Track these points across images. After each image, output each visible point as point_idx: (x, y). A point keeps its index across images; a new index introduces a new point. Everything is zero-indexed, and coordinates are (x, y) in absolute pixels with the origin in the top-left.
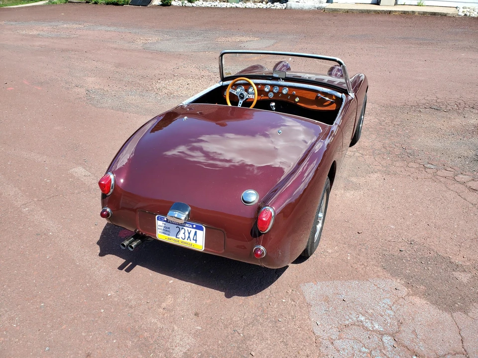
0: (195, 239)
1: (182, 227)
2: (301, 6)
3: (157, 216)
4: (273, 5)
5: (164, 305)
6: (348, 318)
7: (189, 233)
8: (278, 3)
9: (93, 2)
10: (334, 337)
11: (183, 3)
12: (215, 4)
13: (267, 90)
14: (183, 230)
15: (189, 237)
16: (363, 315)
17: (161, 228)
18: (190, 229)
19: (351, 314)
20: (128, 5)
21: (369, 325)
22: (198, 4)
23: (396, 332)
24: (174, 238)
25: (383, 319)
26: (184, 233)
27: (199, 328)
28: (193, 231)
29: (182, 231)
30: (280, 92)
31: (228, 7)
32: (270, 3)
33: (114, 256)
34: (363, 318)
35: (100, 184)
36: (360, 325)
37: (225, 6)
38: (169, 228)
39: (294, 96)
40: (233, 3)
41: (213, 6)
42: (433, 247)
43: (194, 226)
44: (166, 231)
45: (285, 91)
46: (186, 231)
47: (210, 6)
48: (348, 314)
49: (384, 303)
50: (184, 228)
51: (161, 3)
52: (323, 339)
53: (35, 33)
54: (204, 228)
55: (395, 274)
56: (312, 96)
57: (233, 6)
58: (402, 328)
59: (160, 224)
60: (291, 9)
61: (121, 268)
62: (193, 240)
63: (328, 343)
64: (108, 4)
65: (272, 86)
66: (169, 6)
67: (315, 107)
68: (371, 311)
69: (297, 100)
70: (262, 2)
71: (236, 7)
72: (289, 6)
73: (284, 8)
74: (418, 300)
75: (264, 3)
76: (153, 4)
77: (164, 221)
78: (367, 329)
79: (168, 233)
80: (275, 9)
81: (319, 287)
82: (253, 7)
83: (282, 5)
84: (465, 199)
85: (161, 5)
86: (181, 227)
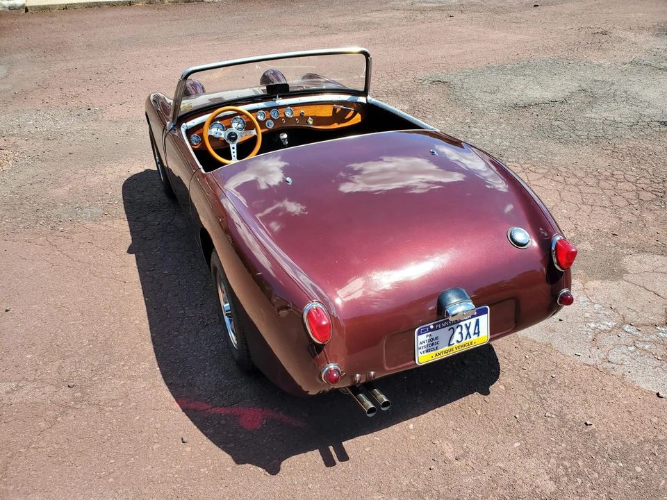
0: (477, 332)
1: (456, 325)
3: (417, 330)
5: (449, 456)
6: (585, 333)
7: (468, 328)
10: (602, 356)
14: (459, 328)
15: (468, 334)
16: (589, 322)
17: (424, 345)
18: (467, 322)
19: (582, 328)
21: (603, 327)
23: (624, 319)
24: (447, 348)
25: (603, 316)
26: (461, 333)
28: (473, 321)
29: (458, 330)
33: (294, 458)
34: (593, 325)
36: (598, 333)
38: (437, 338)
39: (305, 118)
43: (475, 313)
44: (433, 345)
46: (464, 328)
48: (580, 329)
50: (461, 324)
52: (600, 364)
54: (488, 307)
58: (621, 313)
59: (421, 339)
62: (475, 334)
63: (608, 364)
65: (268, 110)
67: (336, 126)
68: (587, 315)
69: (310, 121)
74: (594, 284)
77: (430, 330)
78: (605, 331)
79: (435, 347)
86: (454, 326)
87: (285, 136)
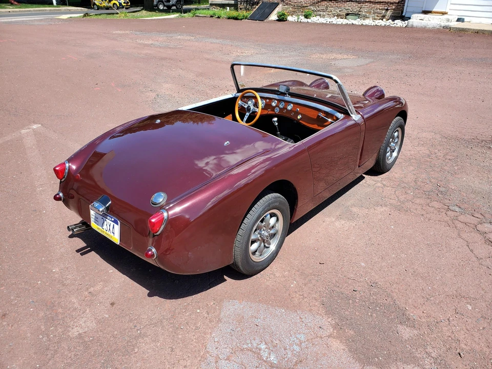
0: (113, 232)
2: (424, 25)
3: (90, 205)
4: (393, 23)
5: (92, 289)
6: (249, 342)
7: (110, 226)
8: (399, 20)
9: (217, 16)
10: (222, 356)
11: (298, 18)
12: (331, 21)
13: (274, 104)
14: (106, 222)
15: (110, 229)
16: (266, 344)
17: (93, 217)
19: (254, 339)
20: (247, 20)
21: (265, 355)
22: (313, 20)
24: (101, 228)
25: (284, 353)
27: (107, 316)
28: (112, 223)
30: (285, 108)
31: (344, 23)
32: (390, 21)
34: (263, 346)
35: (55, 170)
36: (257, 353)
37: (340, 23)
38: (98, 218)
39: (297, 113)
40: (350, 20)
41: (328, 23)
42: (395, 294)
43: (113, 219)
44: (96, 220)
45: (289, 108)
46: (108, 223)
47: (325, 22)
48: (252, 338)
49: (297, 338)
50: (107, 220)
51: (277, 18)
52: (211, 355)
53: (150, 42)
54: (119, 222)
55: (330, 312)
56: (313, 114)
57: (349, 23)
59: (92, 213)
60: (412, 27)
61: (78, 251)
63: (213, 360)
64: (229, 18)
65: (279, 101)
66: (285, 21)
69: (299, 117)
70: (382, 20)
71: (353, 24)
72: (410, 24)
73: (404, 26)
74: (336, 344)
75: (384, 20)
76: (270, 19)
78: (260, 357)
79: (97, 223)
80: (394, 27)
81: (242, 306)
82: (370, 24)
83: (403, 22)
84: (472, 251)
85: (278, 20)
86: (104, 219)
87: (275, 119)
